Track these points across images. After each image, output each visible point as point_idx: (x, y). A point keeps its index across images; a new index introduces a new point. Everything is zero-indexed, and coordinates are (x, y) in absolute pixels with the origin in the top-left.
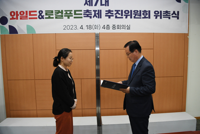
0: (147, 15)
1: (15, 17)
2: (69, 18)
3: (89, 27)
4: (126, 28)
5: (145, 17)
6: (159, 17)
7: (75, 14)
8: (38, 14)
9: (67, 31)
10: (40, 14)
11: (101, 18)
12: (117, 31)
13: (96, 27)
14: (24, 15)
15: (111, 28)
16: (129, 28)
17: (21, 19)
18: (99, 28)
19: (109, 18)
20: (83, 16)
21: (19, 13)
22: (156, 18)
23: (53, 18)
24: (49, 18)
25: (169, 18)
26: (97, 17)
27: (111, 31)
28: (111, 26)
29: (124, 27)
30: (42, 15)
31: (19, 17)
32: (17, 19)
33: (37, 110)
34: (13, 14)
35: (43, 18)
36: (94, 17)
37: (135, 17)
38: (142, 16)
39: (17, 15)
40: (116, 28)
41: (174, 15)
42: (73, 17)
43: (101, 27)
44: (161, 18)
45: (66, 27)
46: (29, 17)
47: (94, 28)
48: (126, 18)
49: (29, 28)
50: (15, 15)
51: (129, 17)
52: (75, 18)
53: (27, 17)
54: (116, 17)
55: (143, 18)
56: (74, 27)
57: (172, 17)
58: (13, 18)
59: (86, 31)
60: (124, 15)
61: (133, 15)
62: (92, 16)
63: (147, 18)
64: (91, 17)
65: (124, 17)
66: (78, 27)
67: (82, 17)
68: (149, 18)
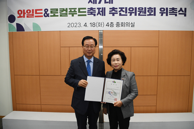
0: (152, 12)
1: (22, 15)
2: (73, 16)
3: (93, 25)
4: (130, 26)
5: (150, 15)
6: (165, 15)
7: (79, 12)
8: (44, 12)
9: (71, 29)
10: (46, 13)
11: (105, 15)
12: (121, 28)
13: (100, 24)
14: (30, 14)
15: (115, 26)
16: (133, 26)
17: (27, 17)
18: (103, 25)
19: (113, 15)
20: (87, 13)
21: (25, 12)
22: (162, 15)
23: (58, 16)
24: (54, 16)
25: (176, 15)
26: (100, 15)
27: (115, 28)
28: (115, 24)
29: (128, 24)
30: (48, 13)
31: (26, 15)
32: (24, 17)
33: (41, 104)
34: (20, 12)
35: (49, 16)
36: (97, 15)
37: (139, 15)
38: (147, 13)
39: (24, 14)
40: (120, 25)
41: (181, 12)
42: (77, 15)
43: (105, 25)
44: (167, 15)
45: (70, 25)
46: (35, 15)
47: (98, 25)
48: (131, 15)
49: (35, 26)
50: (22, 13)
51: (133, 14)
52: (79, 15)
53: (33, 15)
54: (120, 15)
55: (148, 15)
56: (78, 25)
57: (179, 14)
58: (20, 17)
59: (89, 28)
60: (129, 13)
61: (138, 13)
62: (96, 13)
63: (152, 15)
64: (95, 15)
65: (129, 14)
66: (82, 25)
67: (86, 15)
68: (155, 15)
